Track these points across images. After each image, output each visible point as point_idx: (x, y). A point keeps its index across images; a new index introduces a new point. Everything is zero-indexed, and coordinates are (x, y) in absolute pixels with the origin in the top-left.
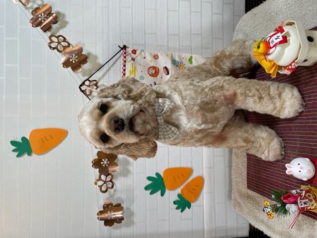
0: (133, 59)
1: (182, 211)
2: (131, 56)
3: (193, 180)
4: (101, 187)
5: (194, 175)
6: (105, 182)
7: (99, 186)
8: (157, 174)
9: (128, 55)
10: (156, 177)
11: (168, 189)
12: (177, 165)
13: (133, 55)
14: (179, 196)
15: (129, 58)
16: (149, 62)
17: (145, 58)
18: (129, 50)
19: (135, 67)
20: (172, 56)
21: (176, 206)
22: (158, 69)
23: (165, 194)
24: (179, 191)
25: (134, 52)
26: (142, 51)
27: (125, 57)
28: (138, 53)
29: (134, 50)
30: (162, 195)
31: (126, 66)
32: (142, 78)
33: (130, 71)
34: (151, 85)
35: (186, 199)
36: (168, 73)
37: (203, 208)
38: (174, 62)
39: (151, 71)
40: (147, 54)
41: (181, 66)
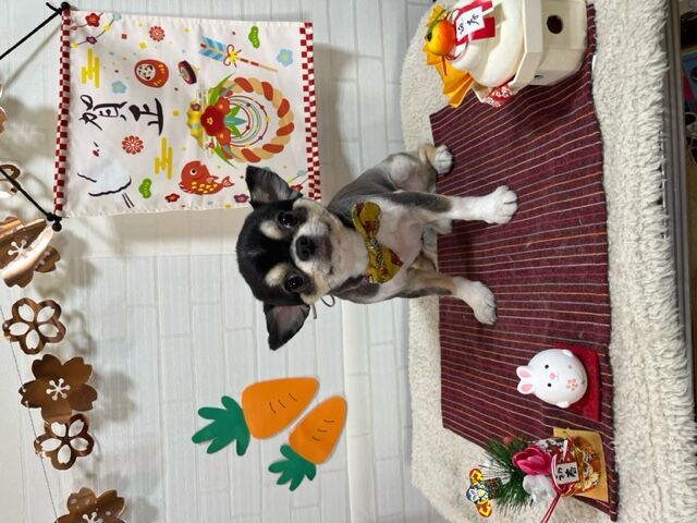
0: (91, 40)
1: (292, 488)
2: (84, 31)
3: (319, 409)
4: (53, 455)
6: (66, 440)
7: (49, 454)
8: (226, 400)
9: (75, 28)
11: (255, 436)
13: (90, 29)
14: (285, 450)
15: (77, 37)
16: (139, 47)
17: (124, 37)
18: (79, 16)
19: (97, 60)
20: (201, 29)
21: (278, 476)
22: (165, 66)
25: (93, 20)
26: (117, 17)
27: (66, 33)
28: (104, 21)
29: (93, 14)
30: (241, 451)
31: (71, 56)
32: (118, 87)
33: (84, 69)
34: (145, 107)
35: (302, 456)
36: (193, 79)
37: (347, 474)
38: (208, 48)
39: (144, 71)
40: (129, 23)
41: (229, 55)
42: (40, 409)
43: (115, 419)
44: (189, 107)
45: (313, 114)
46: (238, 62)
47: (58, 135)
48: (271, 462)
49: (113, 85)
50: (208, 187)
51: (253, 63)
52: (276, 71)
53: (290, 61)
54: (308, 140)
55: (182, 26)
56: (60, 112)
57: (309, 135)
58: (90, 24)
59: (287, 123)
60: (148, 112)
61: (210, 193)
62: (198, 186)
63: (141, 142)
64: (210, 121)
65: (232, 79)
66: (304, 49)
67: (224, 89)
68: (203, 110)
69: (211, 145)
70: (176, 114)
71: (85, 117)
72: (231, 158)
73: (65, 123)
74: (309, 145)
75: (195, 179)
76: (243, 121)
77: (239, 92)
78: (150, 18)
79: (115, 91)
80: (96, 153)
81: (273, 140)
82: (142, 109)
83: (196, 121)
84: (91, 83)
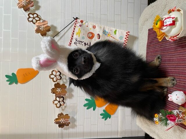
0: (80, 26)
1: (105, 120)
4: (56, 104)
6: (59, 102)
10: (91, 99)
11: (98, 107)
14: (104, 111)
16: (90, 29)
17: (87, 26)
20: (104, 28)
21: (102, 117)
22: (94, 34)
23: (96, 110)
24: (104, 108)
30: (94, 110)
35: (108, 112)
36: (99, 38)
38: (104, 32)
39: (89, 35)
41: (108, 35)
42: (55, 94)
46: (110, 37)
49: (82, 37)
51: (113, 38)
66: (126, 37)
71: (75, 43)
82: (87, 44)
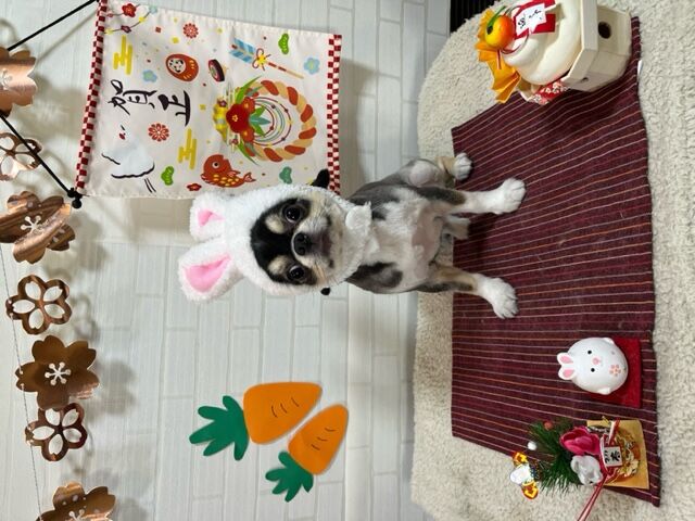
0: (126, 29)
1: (288, 499)
2: (120, 20)
3: (321, 416)
4: (44, 444)
5: (325, 403)
6: (59, 429)
8: (227, 400)
9: (111, 16)
10: (225, 408)
11: (254, 441)
12: (283, 377)
13: (126, 18)
14: (283, 457)
15: (113, 24)
16: (171, 42)
17: (158, 30)
18: (115, 4)
19: (130, 48)
20: (234, 31)
21: (274, 484)
22: (195, 62)
23: (246, 454)
24: (282, 444)
25: (129, 10)
26: (152, 10)
27: (102, 19)
28: (140, 13)
29: (130, 5)
30: (239, 455)
31: (105, 41)
32: (148, 76)
33: (117, 55)
34: (174, 97)
35: (300, 464)
36: (221, 77)
37: (344, 486)
38: (239, 49)
39: (174, 64)
40: (164, 18)
41: (258, 59)
42: (36, 393)
43: (112, 411)
44: (215, 103)
45: (336, 122)
46: (266, 66)
47: (86, 115)
48: (268, 469)
49: (145, 73)
50: (230, 180)
51: (280, 68)
52: (302, 78)
53: (317, 70)
54: (330, 145)
55: (216, 26)
56: (90, 92)
57: (331, 140)
58: (126, 13)
59: (309, 128)
60: (176, 102)
61: (231, 186)
62: (220, 179)
63: (167, 131)
64: (235, 118)
65: (259, 81)
66: (331, 59)
67: (251, 90)
68: (229, 107)
69: (235, 141)
70: (203, 107)
71: (114, 101)
72: (253, 155)
73: (94, 104)
74: (331, 150)
75: (217, 171)
76: (267, 122)
77: (265, 94)
78: (186, 15)
79: (146, 79)
80: (122, 136)
81: (295, 142)
82: (171, 100)
83: (222, 116)
84: (122, 69)
